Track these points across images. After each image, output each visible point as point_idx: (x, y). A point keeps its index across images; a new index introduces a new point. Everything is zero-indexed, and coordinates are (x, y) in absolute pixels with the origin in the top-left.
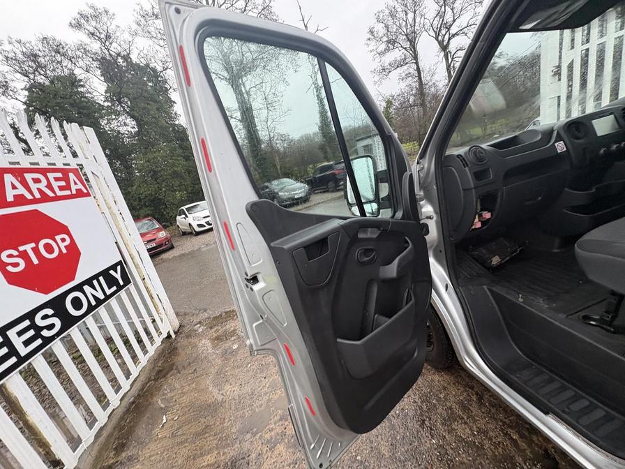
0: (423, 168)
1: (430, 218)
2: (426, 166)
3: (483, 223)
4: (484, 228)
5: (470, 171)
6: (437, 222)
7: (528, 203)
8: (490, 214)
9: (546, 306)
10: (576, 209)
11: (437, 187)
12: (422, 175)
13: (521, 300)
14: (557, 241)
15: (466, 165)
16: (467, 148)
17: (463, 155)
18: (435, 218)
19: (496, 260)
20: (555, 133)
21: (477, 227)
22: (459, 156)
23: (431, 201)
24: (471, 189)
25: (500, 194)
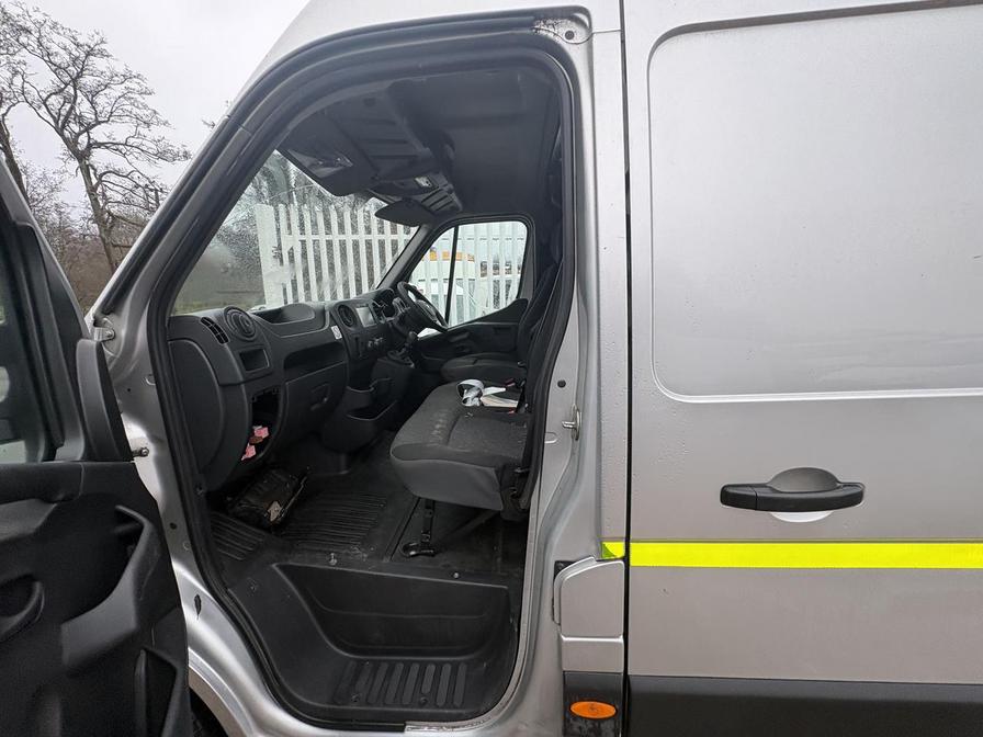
0: (113, 338)
1: (141, 453)
2: (123, 333)
3: (259, 448)
4: (261, 455)
5: (233, 350)
6: (159, 462)
7: (313, 408)
8: (266, 429)
9: (365, 555)
10: (361, 412)
11: (158, 382)
12: (108, 353)
13: (334, 562)
14: (343, 458)
15: (222, 338)
16: (220, 310)
17: (214, 319)
18: (152, 453)
19: (275, 511)
20: (327, 314)
21: (250, 456)
22: (206, 321)
23: (141, 417)
24: (239, 384)
25: (282, 393)
